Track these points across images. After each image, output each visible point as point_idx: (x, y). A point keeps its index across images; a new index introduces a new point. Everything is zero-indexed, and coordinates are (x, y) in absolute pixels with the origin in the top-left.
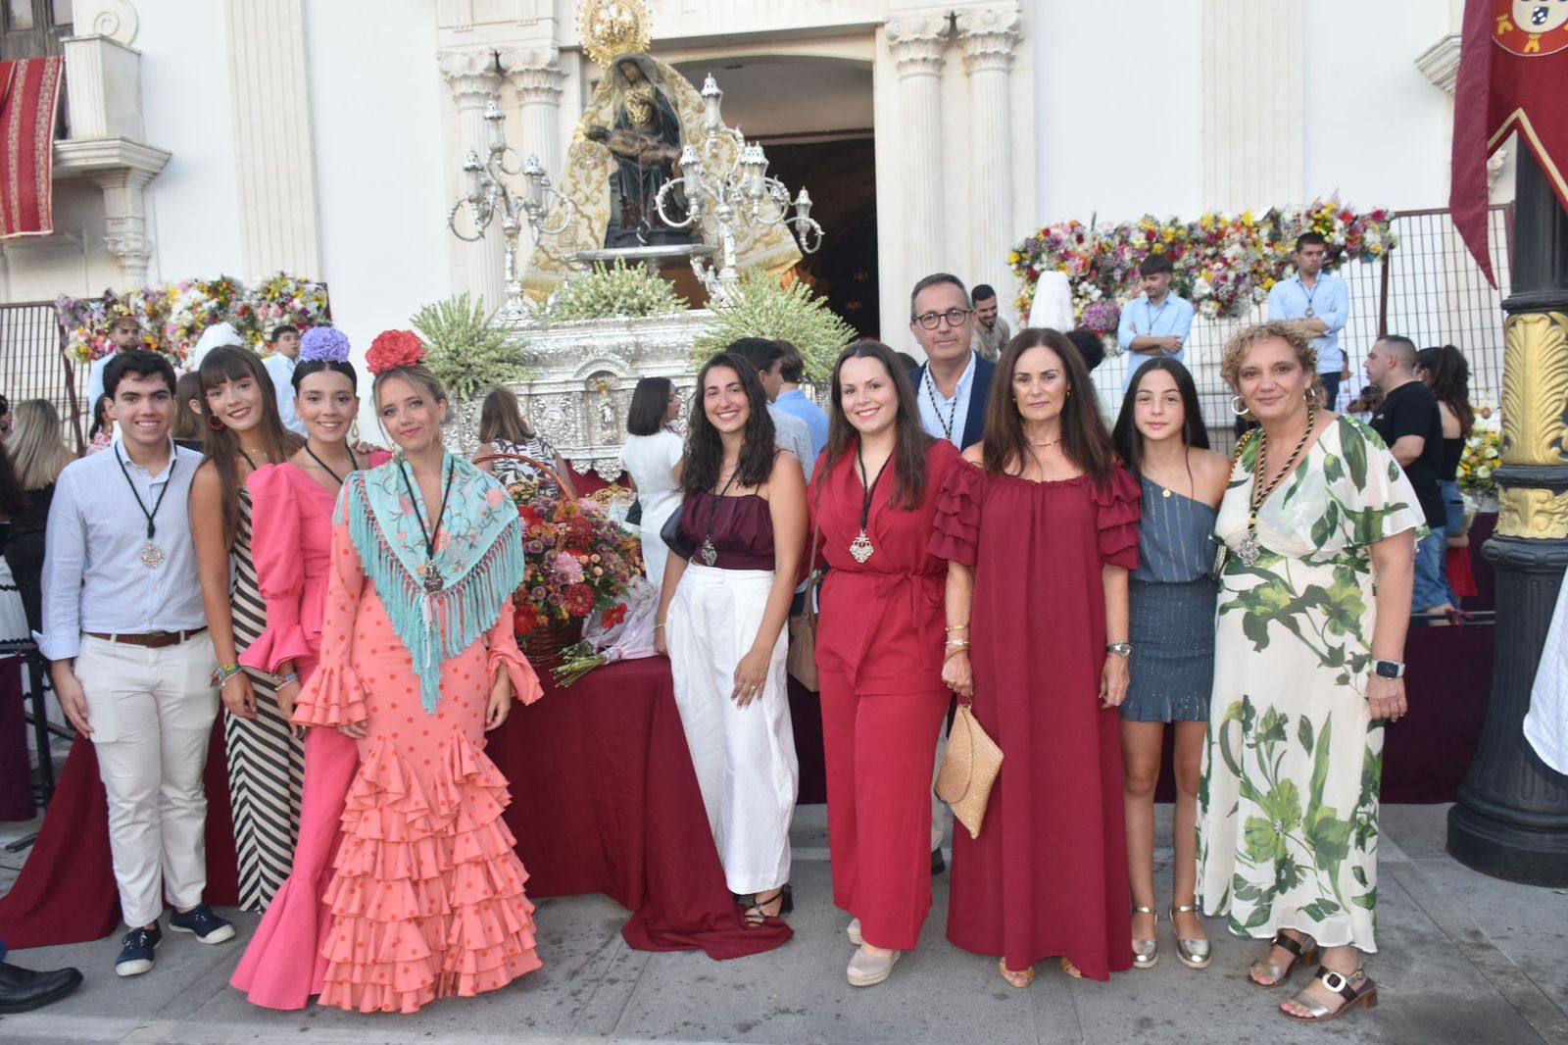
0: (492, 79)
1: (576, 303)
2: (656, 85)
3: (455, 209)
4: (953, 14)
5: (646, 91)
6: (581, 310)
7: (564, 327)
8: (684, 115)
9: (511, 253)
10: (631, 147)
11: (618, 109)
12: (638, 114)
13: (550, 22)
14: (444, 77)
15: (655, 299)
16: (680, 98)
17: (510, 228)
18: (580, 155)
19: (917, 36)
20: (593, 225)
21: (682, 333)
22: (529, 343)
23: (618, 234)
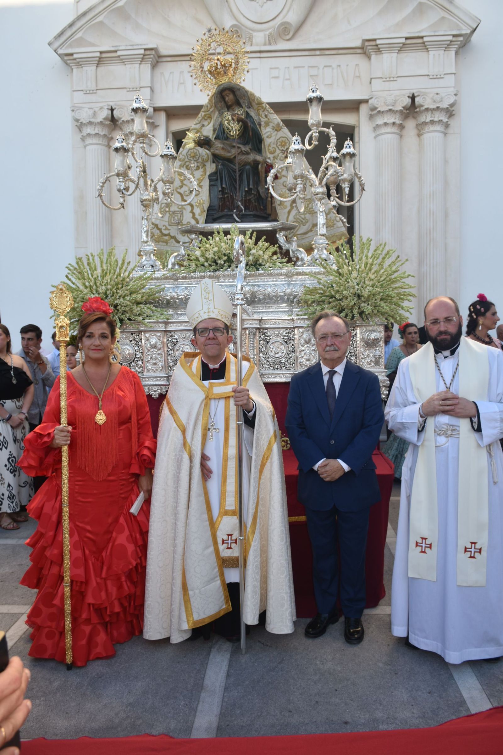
0: (108, 126)
1: (202, 260)
2: (247, 109)
3: (104, 183)
4: (413, 94)
5: (240, 112)
6: (206, 264)
7: (192, 278)
8: (265, 132)
9: (147, 219)
10: (229, 152)
11: (217, 127)
12: (234, 129)
13: (149, 89)
14: (76, 123)
15: (266, 257)
16: (263, 120)
17: (145, 200)
18: (187, 160)
19: (390, 108)
20: (194, 211)
21: (289, 285)
22: (163, 290)
23: (216, 216)
